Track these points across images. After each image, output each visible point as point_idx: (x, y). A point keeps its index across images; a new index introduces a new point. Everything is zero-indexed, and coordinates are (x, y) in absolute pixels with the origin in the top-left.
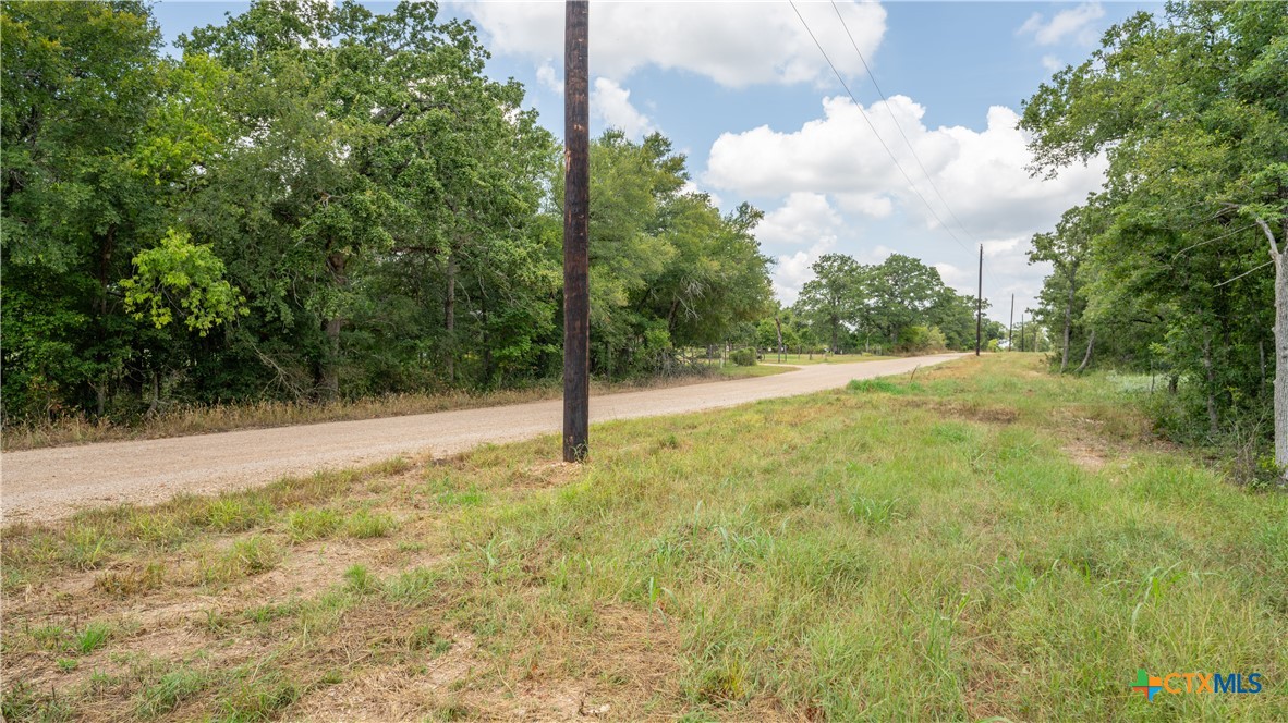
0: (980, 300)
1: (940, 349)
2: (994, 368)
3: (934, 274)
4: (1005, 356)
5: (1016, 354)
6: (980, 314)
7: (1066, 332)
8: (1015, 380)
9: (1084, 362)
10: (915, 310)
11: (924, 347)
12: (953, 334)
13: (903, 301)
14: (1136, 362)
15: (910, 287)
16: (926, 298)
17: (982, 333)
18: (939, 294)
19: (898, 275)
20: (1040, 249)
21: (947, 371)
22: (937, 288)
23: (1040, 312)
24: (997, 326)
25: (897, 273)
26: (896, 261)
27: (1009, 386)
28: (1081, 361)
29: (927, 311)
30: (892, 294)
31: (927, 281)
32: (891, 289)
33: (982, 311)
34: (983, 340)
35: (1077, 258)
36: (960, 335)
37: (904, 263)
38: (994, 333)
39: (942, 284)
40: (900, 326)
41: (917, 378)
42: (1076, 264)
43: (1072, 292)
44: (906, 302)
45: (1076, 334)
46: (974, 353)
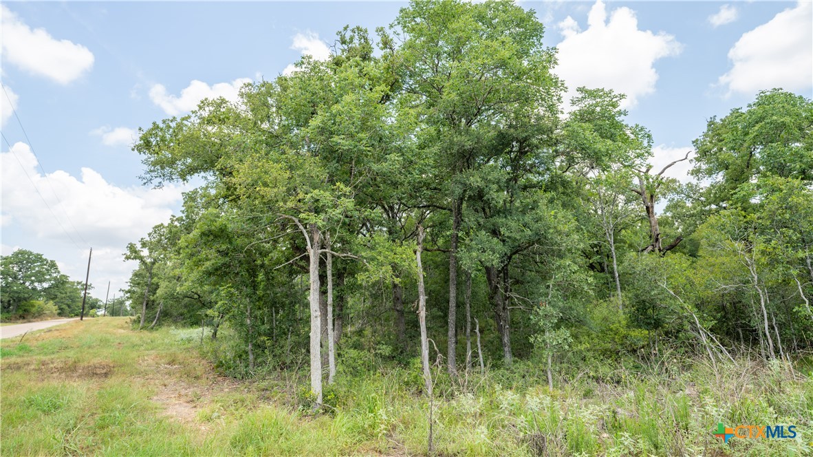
0: (86, 284)
1: (52, 316)
2: (93, 329)
3: (53, 265)
4: (102, 320)
5: (109, 318)
6: (86, 293)
7: (145, 304)
8: (108, 336)
9: (154, 322)
10: (34, 289)
11: (39, 315)
12: (64, 306)
13: (24, 283)
14: (185, 321)
15: (31, 273)
16: (45, 280)
17: (86, 306)
18: (55, 279)
19: (22, 264)
20: (131, 252)
21: (56, 332)
22: (55, 275)
23: (129, 292)
24: (97, 301)
25: (22, 263)
26: (22, 254)
27: (104, 342)
28: (152, 322)
29: (45, 290)
30: (15, 278)
31: (47, 270)
32: (15, 274)
33: (87, 291)
34: (86, 310)
35: (155, 260)
36: (69, 306)
37: (29, 256)
38: (94, 305)
39: (59, 272)
40: (20, 301)
41: (28, 339)
42: (153, 263)
43: (150, 279)
44: (27, 284)
45: (150, 305)
46: (79, 318)
